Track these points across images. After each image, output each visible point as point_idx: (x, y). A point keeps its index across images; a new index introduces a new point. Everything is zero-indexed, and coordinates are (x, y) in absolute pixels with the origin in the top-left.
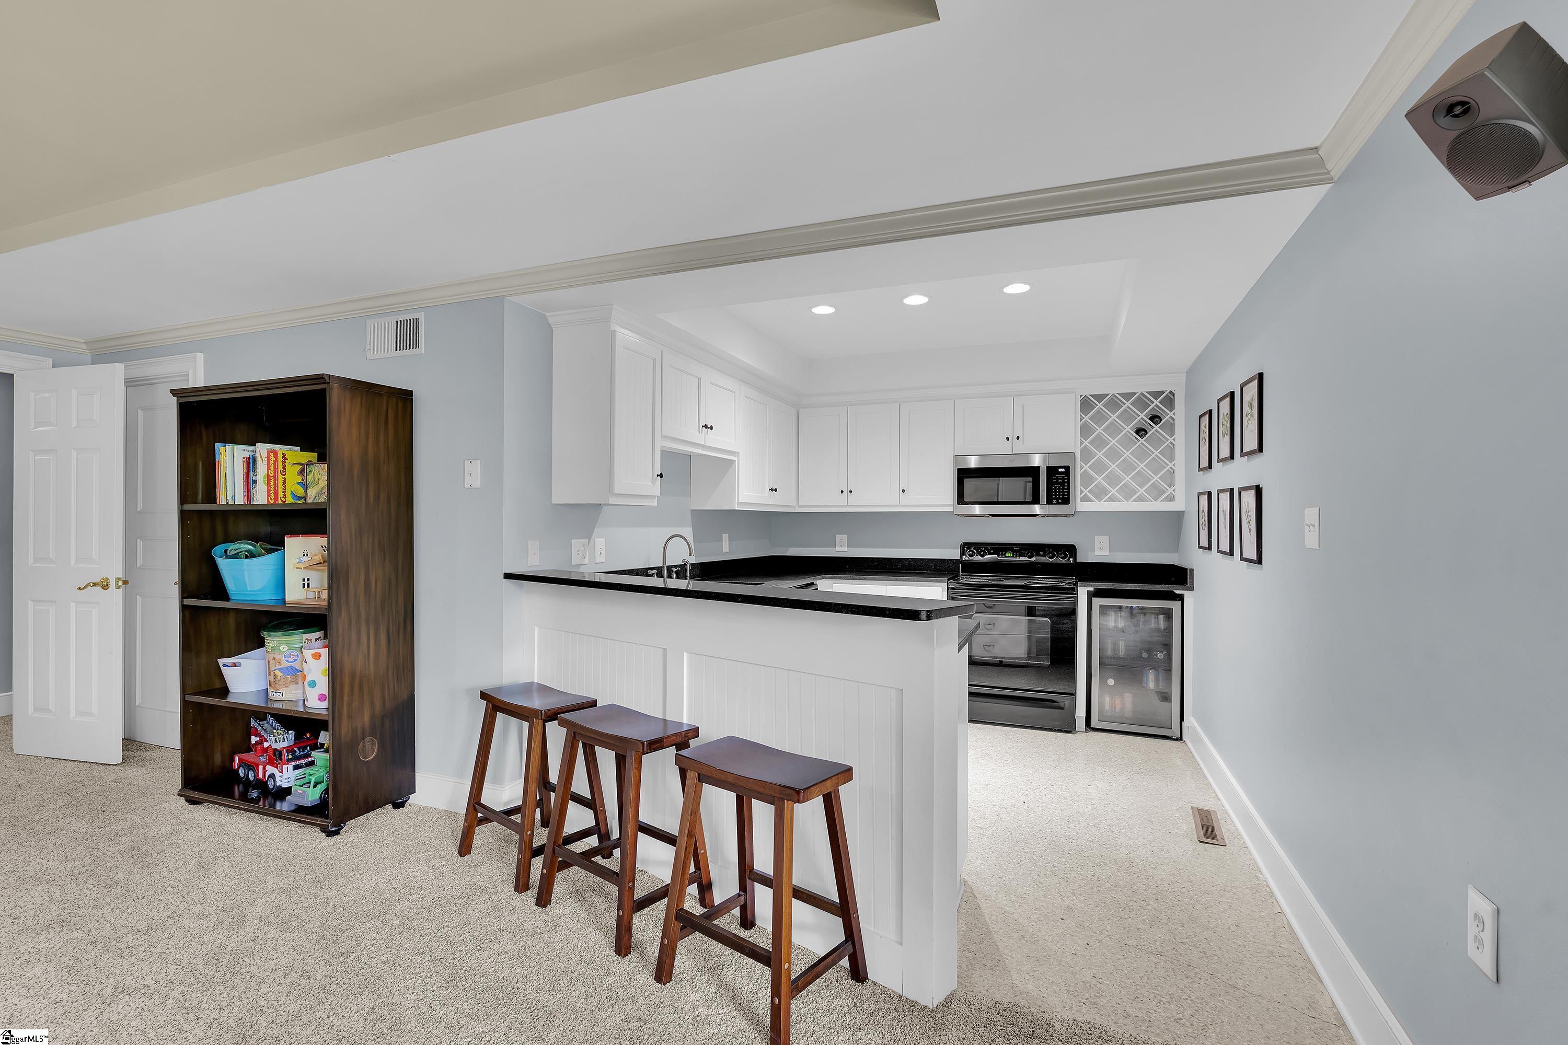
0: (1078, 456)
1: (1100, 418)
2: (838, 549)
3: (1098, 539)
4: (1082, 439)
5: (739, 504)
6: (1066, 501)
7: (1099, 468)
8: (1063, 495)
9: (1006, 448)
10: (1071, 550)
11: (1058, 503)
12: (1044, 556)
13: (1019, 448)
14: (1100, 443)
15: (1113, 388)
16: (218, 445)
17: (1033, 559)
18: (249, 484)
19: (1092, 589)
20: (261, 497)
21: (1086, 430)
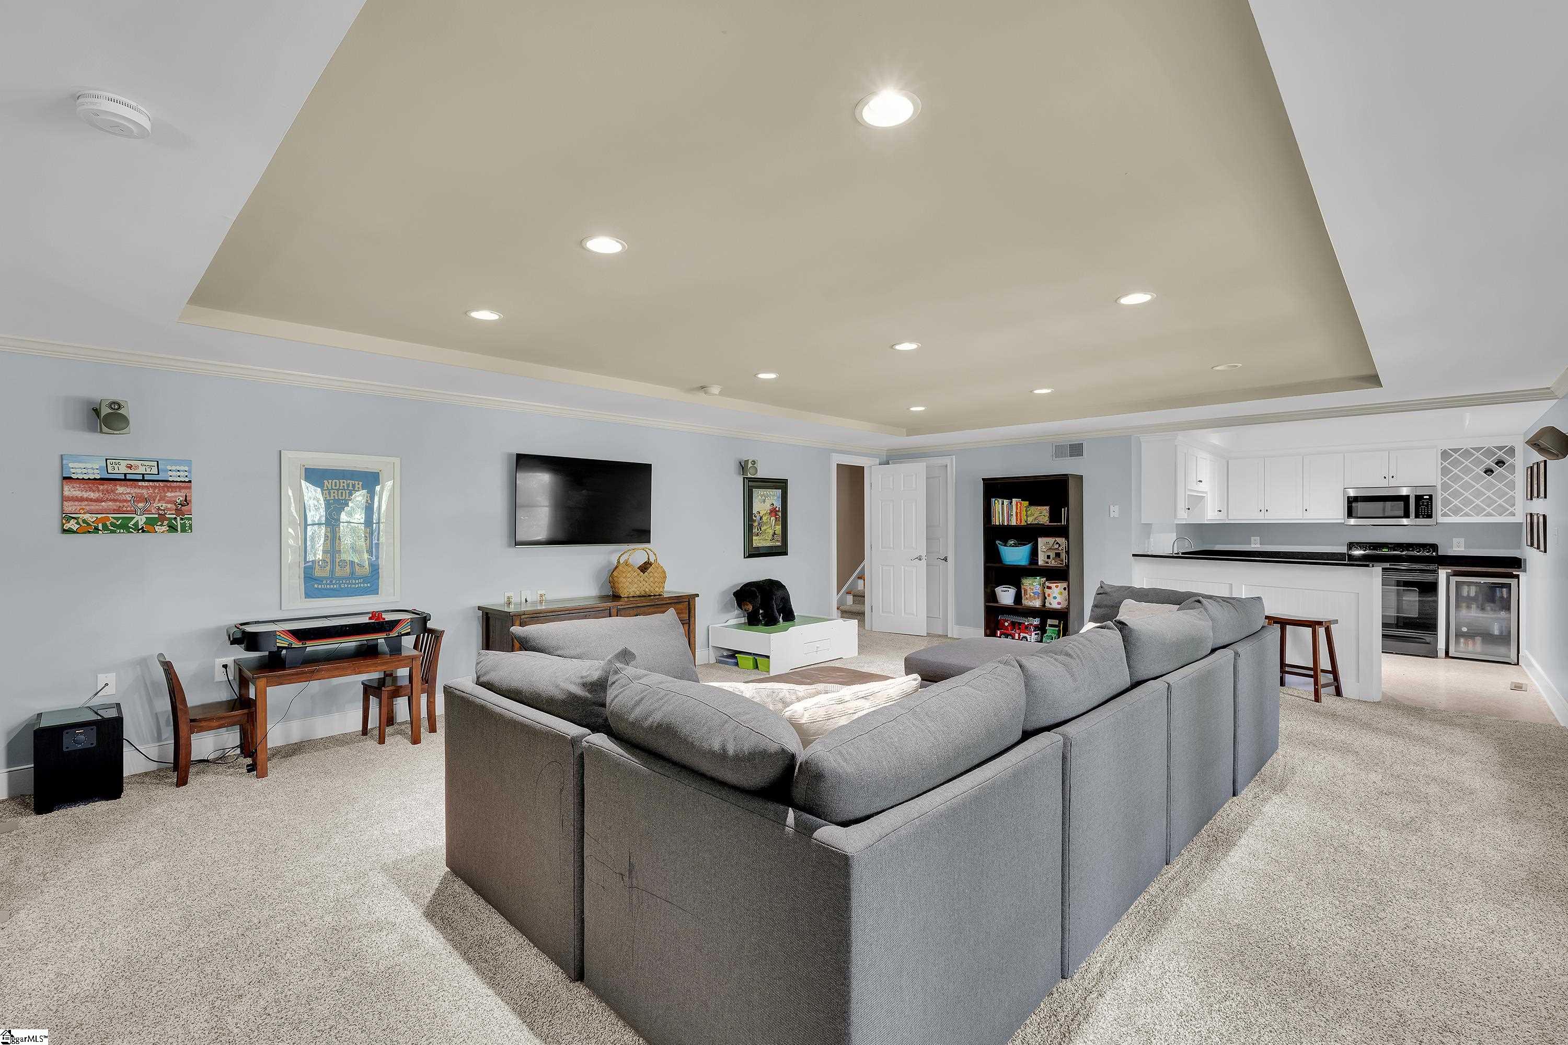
0: (1439, 487)
1: (1456, 463)
2: (1253, 546)
3: (1455, 540)
4: (1443, 477)
5: (1207, 520)
6: (1430, 516)
7: (1456, 494)
8: (1428, 512)
9: (1384, 483)
10: (1434, 547)
11: (1424, 518)
12: (1412, 551)
13: (1393, 483)
14: (1456, 478)
15: (1467, 444)
16: (993, 500)
17: (1404, 553)
18: (1010, 516)
19: (1450, 571)
20: (1014, 523)
21: (1445, 471)
